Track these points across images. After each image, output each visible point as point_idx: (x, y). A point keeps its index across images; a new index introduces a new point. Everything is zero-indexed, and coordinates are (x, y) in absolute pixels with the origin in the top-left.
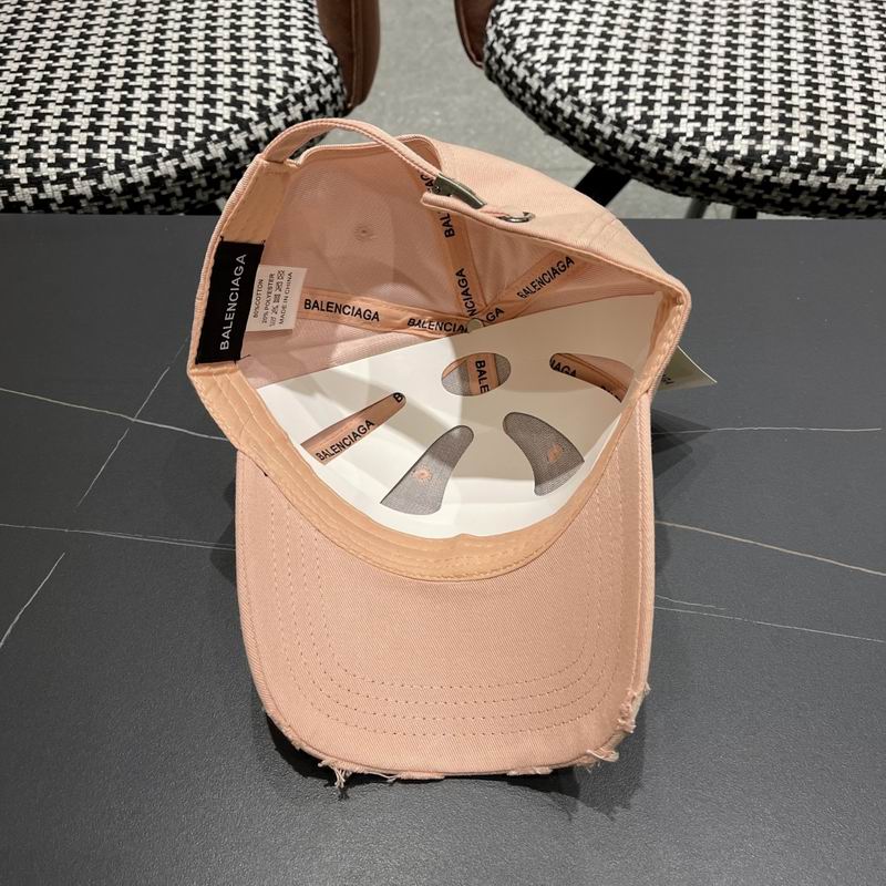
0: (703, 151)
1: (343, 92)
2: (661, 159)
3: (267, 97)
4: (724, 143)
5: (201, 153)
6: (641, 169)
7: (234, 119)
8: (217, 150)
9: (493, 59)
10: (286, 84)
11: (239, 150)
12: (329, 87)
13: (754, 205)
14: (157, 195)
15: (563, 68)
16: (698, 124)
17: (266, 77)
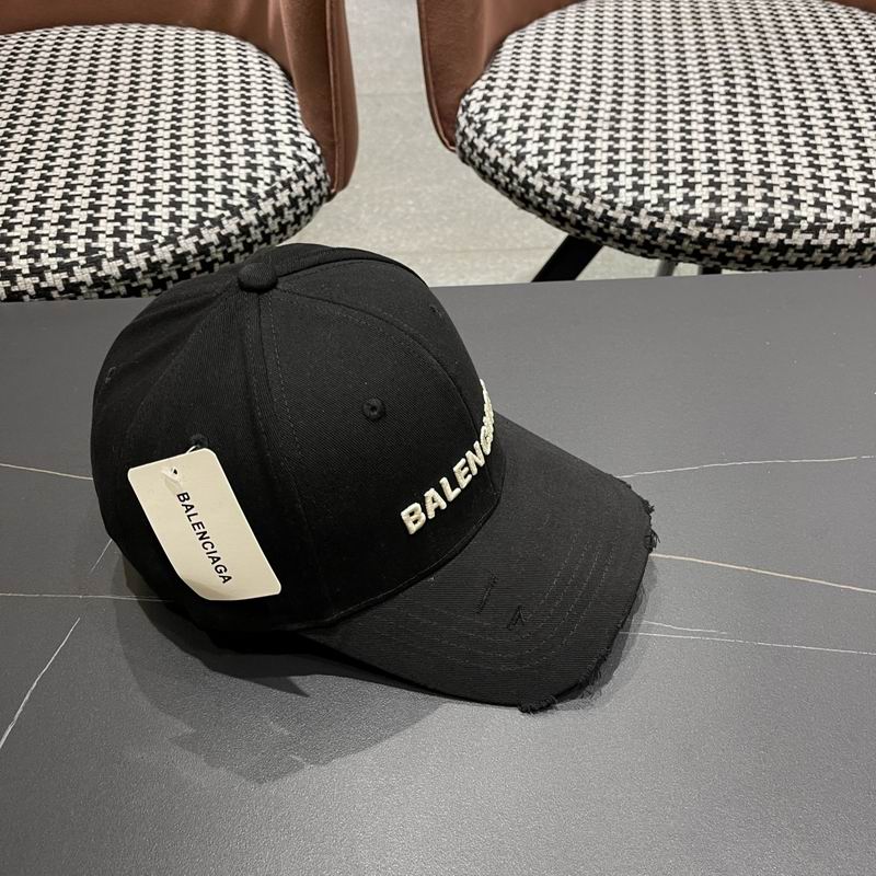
0: (668, 216)
1: (326, 180)
2: (629, 226)
3: (255, 184)
4: (687, 207)
5: (195, 239)
6: (611, 235)
7: (225, 206)
8: (210, 234)
9: (466, 143)
10: (273, 173)
11: (231, 234)
12: (314, 174)
13: (718, 263)
14: (154, 279)
15: (532, 147)
16: (661, 192)
17: (254, 167)
